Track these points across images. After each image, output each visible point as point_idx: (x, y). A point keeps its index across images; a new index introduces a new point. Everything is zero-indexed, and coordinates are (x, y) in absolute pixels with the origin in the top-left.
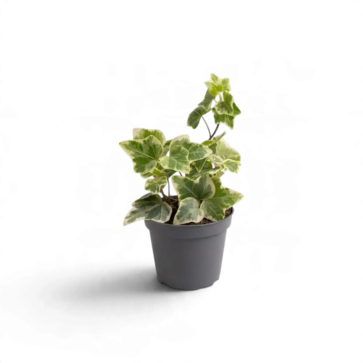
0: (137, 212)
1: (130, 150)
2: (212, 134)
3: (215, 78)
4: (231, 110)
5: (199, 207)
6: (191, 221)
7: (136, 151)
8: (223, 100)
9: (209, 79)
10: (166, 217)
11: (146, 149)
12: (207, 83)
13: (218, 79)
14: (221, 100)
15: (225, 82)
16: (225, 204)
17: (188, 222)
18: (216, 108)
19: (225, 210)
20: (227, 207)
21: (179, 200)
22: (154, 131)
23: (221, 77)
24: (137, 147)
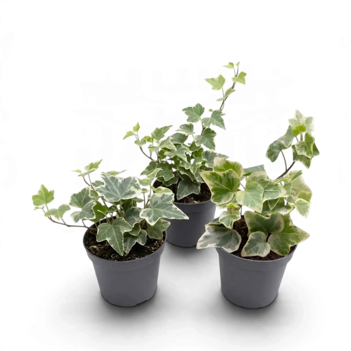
0: (210, 237)
1: (210, 180)
2: (288, 168)
3: (299, 115)
4: (311, 152)
5: (267, 241)
6: (257, 254)
7: (216, 182)
8: (304, 140)
9: (293, 116)
10: (235, 246)
11: (225, 181)
12: (291, 121)
13: (303, 117)
14: (302, 139)
15: (309, 120)
16: (291, 240)
17: (255, 255)
18: (296, 147)
19: (290, 246)
20: (292, 243)
21: (249, 232)
22: (233, 163)
23: (306, 115)
24: (216, 179)
